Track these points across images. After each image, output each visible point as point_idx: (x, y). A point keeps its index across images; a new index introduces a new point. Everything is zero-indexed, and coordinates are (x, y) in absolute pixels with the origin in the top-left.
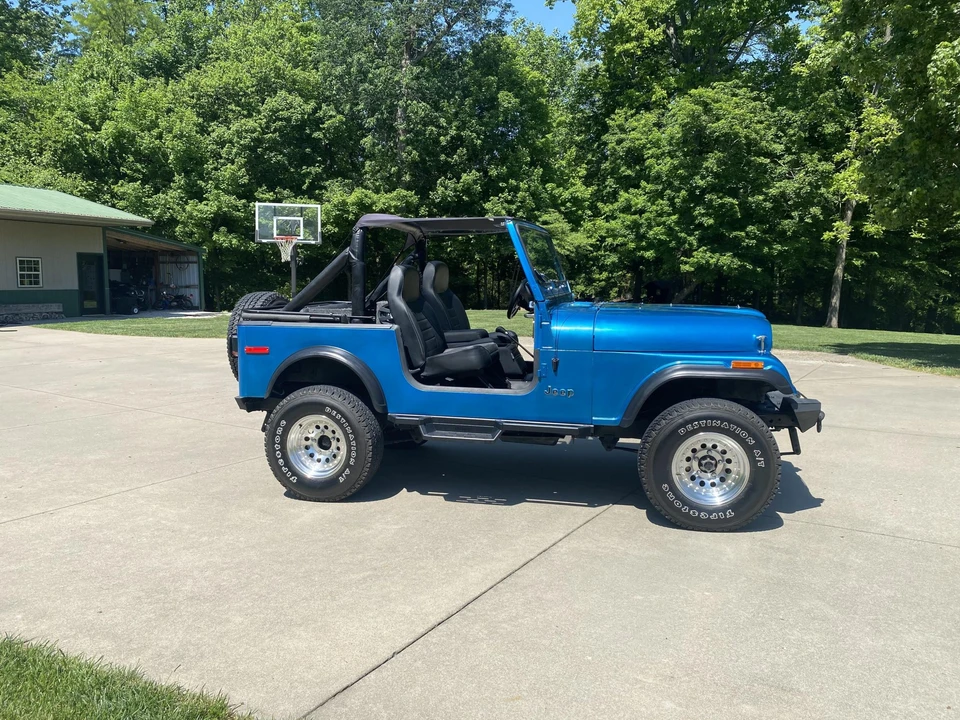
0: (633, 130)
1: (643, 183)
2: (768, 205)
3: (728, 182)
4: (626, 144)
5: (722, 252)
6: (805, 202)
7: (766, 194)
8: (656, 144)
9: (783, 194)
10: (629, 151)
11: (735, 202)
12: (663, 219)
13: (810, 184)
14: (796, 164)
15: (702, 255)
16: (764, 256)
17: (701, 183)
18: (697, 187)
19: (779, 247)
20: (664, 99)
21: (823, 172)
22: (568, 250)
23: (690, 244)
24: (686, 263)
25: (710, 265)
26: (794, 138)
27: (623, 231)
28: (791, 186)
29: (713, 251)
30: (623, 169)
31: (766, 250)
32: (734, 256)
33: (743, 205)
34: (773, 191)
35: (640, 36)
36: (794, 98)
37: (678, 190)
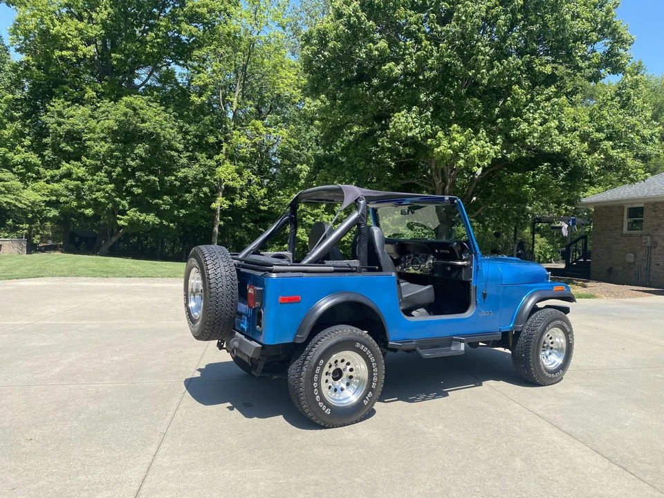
0: (72, 117)
1: (84, 158)
2: (178, 183)
3: (152, 165)
4: (66, 127)
5: (148, 213)
6: (200, 183)
7: (176, 176)
8: (92, 131)
9: (186, 177)
10: (68, 132)
11: (156, 179)
12: (103, 187)
13: (203, 173)
14: (192, 159)
15: (133, 213)
16: (175, 216)
17: (133, 164)
18: (130, 166)
19: (183, 211)
20: (94, 98)
21: (210, 166)
22: (25, 204)
23: (123, 206)
24: (121, 219)
25: (140, 221)
26: (190, 142)
27: (65, 192)
28: (191, 172)
29: (141, 212)
30: (63, 145)
31: (176, 212)
32: (156, 215)
33: (162, 182)
34: (180, 175)
35: (75, 48)
36: (188, 116)
37: (114, 166)
